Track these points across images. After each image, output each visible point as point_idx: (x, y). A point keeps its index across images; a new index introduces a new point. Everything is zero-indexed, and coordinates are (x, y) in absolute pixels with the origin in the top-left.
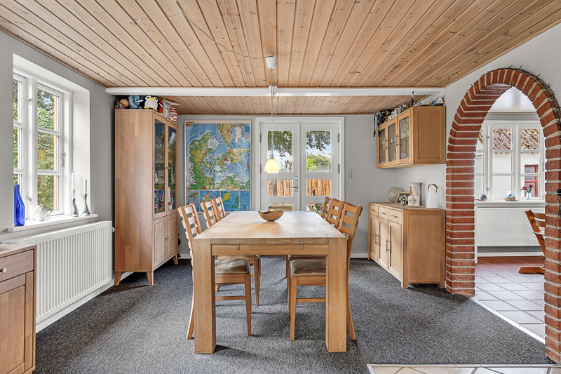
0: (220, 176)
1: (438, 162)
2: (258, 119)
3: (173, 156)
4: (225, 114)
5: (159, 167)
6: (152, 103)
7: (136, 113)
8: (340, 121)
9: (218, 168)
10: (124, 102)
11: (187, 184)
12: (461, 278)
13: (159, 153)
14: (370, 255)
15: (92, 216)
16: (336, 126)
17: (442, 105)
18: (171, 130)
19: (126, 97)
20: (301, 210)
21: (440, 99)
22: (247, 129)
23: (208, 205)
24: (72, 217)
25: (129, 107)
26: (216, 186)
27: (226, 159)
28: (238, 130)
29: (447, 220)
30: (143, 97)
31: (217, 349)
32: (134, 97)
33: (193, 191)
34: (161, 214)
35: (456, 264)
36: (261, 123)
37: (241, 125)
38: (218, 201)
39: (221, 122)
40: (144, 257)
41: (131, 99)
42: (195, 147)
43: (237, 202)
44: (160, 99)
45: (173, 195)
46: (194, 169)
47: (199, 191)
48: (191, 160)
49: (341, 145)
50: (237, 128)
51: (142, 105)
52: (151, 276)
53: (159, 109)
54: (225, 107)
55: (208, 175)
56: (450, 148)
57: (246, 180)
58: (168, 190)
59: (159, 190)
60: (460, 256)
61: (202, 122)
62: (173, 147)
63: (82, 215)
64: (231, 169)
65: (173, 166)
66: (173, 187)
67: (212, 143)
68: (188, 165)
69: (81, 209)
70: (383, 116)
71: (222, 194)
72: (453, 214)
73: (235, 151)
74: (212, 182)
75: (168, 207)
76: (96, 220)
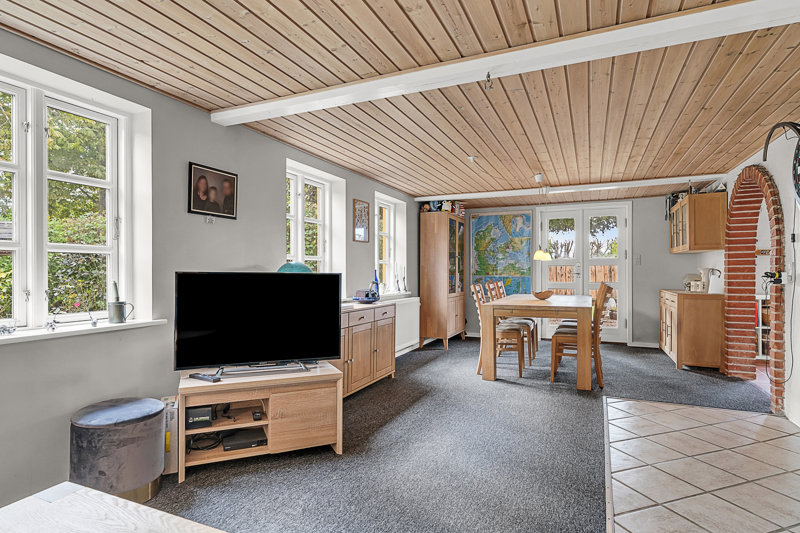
0: (502, 263)
1: (718, 248)
2: (538, 209)
3: (462, 247)
4: (506, 206)
5: (452, 256)
6: (447, 207)
7: (435, 214)
8: (627, 206)
9: (500, 256)
10: (427, 206)
11: (472, 271)
12: (738, 361)
13: (452, 245)
14: (660, 345)
15: (409, 293)
16: (624, 210)
17: (724, 191)
18: (461, 224)
19: (428, 203)
20: (583, 294)
21: (721, 185)
22: (528, 219)
23: (491, 286)
24: (397, 292)
25: (430, 211)
26: (499, 272)
27: (508, 247)
28: (520, 221)
29: (724, 304)
30: (441, 202)
31: (497, 380)
32: (434, 202)
33: (478, 277)
34: (453, 295)
35: (733, 347)
36: (541, 212)
37: (521, 216)
38: (500, 284)
39: (504, 213)
40: (441, 328)
41: (431, 204)
42: (480, 238)
43: (518, 287)
44: (453, 202)
45: (461, 280)
46: (479, 257)
47: (483, 276)
48: (476, 249)
49: (628, 229)
50: (518, 218)
51: (440, 208)
52: (446, 343)
53: (453, 210)
54: (505, 202)
55: (491, 262)
56: (728, 235)
57: (526, 267)
58: (458, 275)
59: (452, 273)
60: (738, 340)
61: (486, 215)
62: (462, 238)
63: (403, 292)
64: (512, 256)
65: (462, 254)
66: (461, 272)
67: (495, 233)
68: (473, 253)
69: (402, 288)
70: (674, 198)
71: (504, 279)
72: (730, 298)
73: (517, 240)
74: (495, 269)
75: (458, 290)
76: (410, 296)
